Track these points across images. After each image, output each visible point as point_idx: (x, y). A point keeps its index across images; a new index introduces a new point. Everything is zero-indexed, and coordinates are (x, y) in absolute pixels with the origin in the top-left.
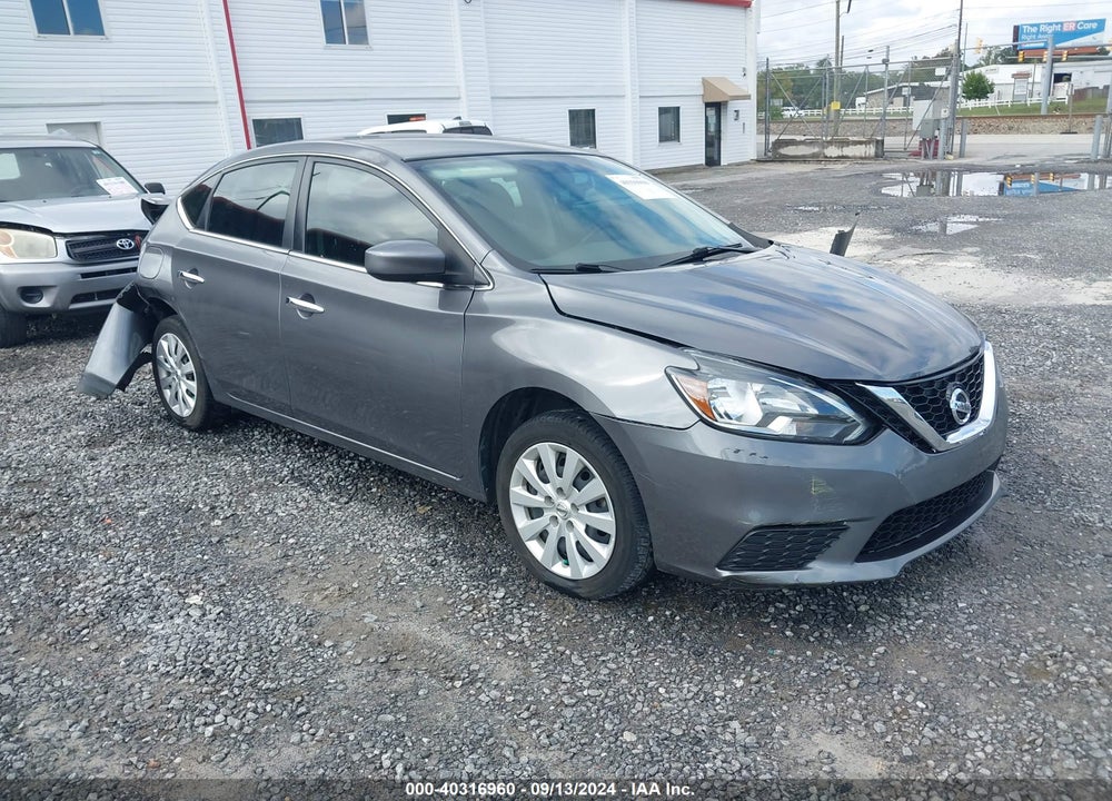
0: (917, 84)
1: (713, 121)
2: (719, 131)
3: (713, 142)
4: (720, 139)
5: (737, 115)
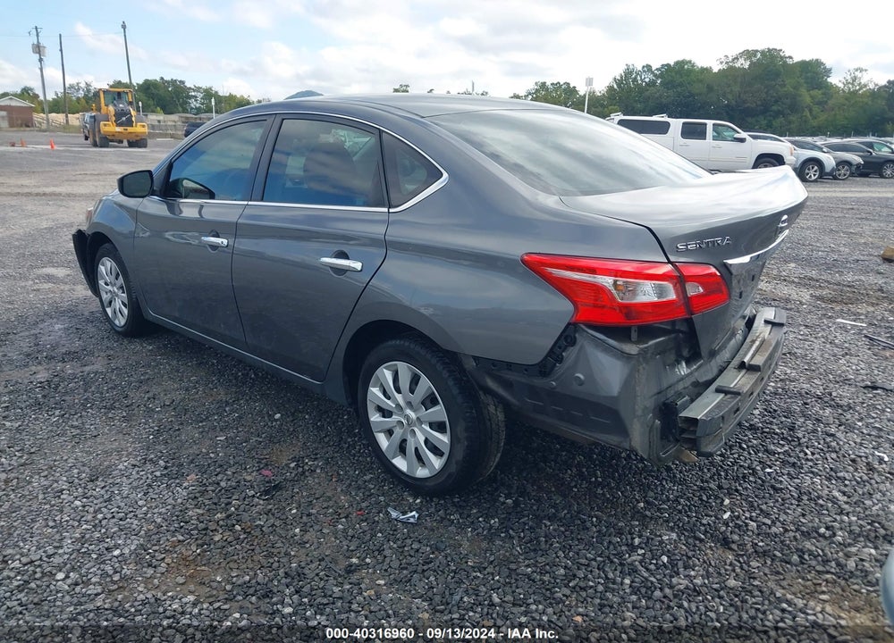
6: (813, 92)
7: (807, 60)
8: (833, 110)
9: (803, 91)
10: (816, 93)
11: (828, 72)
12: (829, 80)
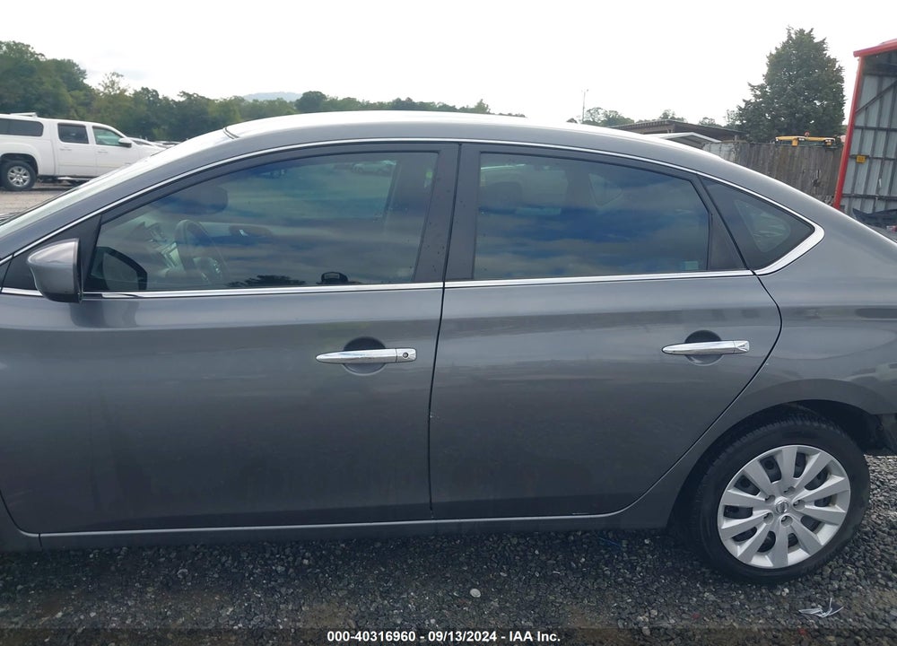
6: (73, 93)
7: (59, 59)
8: (99, 112)
9: (64, 90)
10: (76, 93)
11: (83, 73)
12: (85, 81)
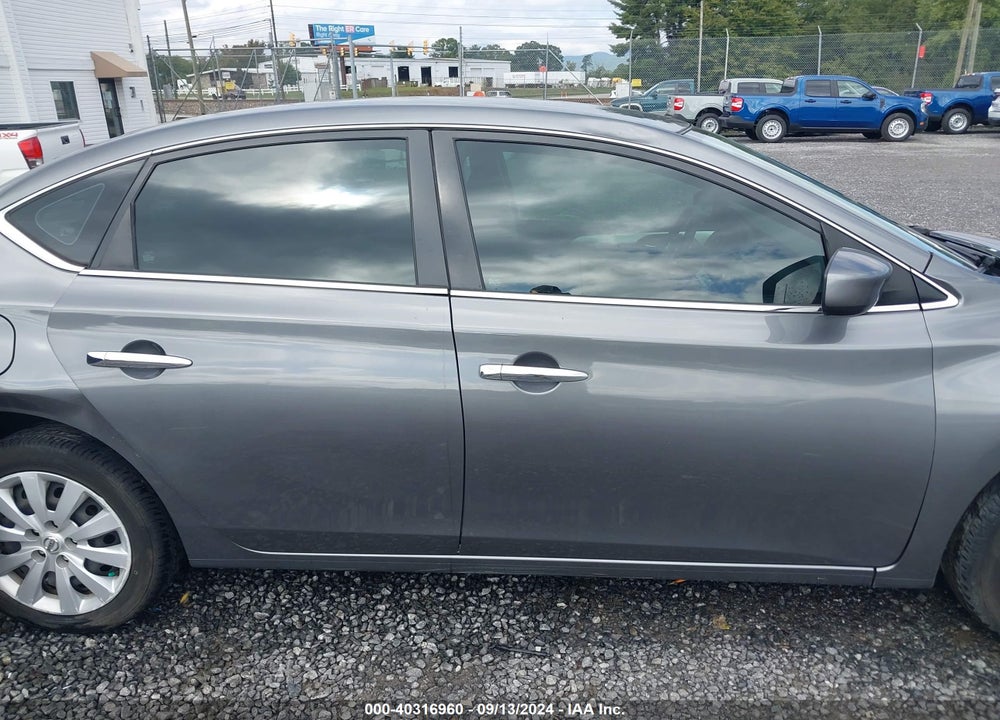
0: (235, 70)
1: (109, 96)
2: (117, 108)
3: (114, 121)
4: (119, 116)
5: (133, 92)
